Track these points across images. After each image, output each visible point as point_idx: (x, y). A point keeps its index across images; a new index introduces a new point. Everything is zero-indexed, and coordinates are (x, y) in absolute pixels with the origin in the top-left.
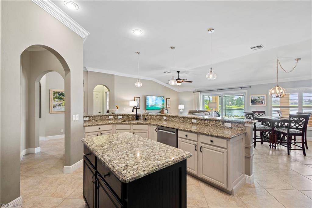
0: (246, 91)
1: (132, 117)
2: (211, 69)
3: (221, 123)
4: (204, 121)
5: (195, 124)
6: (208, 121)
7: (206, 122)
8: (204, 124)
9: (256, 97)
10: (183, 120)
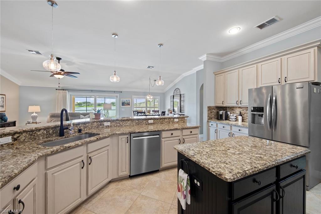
0: (118, 95)
1: (45, 132)
2: (160, 77)
3: (172, 120)
4: (160, 120)
5: (151, 124)
6: (163, 120)
7: (161, 120)
8: (160, 123)
9: (125, 100)
10: (138, 122)
